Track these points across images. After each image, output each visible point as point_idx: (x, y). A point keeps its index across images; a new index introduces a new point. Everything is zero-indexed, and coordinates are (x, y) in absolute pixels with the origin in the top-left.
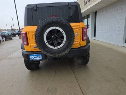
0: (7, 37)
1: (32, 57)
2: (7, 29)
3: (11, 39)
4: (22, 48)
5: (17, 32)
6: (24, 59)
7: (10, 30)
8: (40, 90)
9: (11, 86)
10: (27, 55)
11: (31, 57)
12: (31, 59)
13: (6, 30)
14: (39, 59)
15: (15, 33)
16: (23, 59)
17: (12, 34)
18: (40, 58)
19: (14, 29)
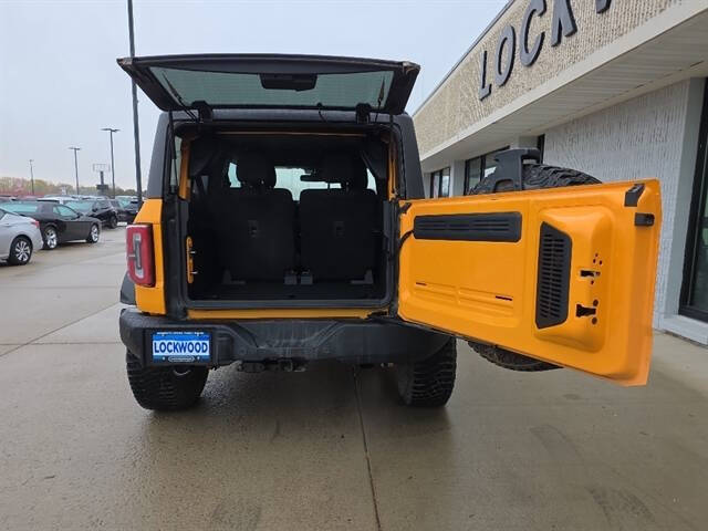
0: (67, 231)
1: (166, 342)
2: (75, 187)
3: (90, 241)
4: (124, 298)
5: (124, 203)
6: (129, 351)
7: (89, 191)
8: (181, 511)
9: (48, 478)
10: (144, 330)
11: (158, 343)
12: (160, 354)
13: (69, 189)
14: (196, 357)
15: (113, 209)
16: (123, 349)
17: (99, 217)
18: (201, 354)
19: (111, 187)
